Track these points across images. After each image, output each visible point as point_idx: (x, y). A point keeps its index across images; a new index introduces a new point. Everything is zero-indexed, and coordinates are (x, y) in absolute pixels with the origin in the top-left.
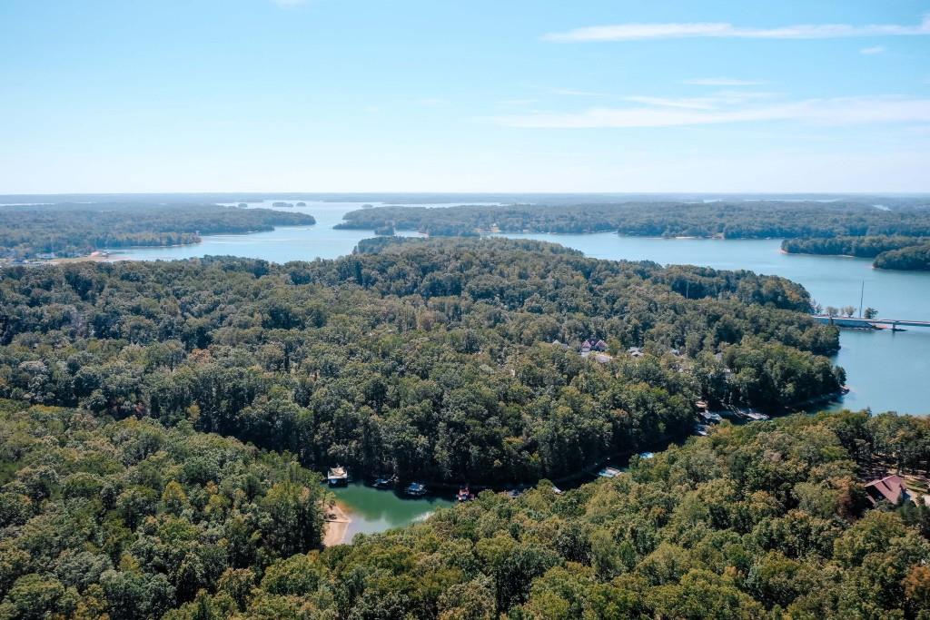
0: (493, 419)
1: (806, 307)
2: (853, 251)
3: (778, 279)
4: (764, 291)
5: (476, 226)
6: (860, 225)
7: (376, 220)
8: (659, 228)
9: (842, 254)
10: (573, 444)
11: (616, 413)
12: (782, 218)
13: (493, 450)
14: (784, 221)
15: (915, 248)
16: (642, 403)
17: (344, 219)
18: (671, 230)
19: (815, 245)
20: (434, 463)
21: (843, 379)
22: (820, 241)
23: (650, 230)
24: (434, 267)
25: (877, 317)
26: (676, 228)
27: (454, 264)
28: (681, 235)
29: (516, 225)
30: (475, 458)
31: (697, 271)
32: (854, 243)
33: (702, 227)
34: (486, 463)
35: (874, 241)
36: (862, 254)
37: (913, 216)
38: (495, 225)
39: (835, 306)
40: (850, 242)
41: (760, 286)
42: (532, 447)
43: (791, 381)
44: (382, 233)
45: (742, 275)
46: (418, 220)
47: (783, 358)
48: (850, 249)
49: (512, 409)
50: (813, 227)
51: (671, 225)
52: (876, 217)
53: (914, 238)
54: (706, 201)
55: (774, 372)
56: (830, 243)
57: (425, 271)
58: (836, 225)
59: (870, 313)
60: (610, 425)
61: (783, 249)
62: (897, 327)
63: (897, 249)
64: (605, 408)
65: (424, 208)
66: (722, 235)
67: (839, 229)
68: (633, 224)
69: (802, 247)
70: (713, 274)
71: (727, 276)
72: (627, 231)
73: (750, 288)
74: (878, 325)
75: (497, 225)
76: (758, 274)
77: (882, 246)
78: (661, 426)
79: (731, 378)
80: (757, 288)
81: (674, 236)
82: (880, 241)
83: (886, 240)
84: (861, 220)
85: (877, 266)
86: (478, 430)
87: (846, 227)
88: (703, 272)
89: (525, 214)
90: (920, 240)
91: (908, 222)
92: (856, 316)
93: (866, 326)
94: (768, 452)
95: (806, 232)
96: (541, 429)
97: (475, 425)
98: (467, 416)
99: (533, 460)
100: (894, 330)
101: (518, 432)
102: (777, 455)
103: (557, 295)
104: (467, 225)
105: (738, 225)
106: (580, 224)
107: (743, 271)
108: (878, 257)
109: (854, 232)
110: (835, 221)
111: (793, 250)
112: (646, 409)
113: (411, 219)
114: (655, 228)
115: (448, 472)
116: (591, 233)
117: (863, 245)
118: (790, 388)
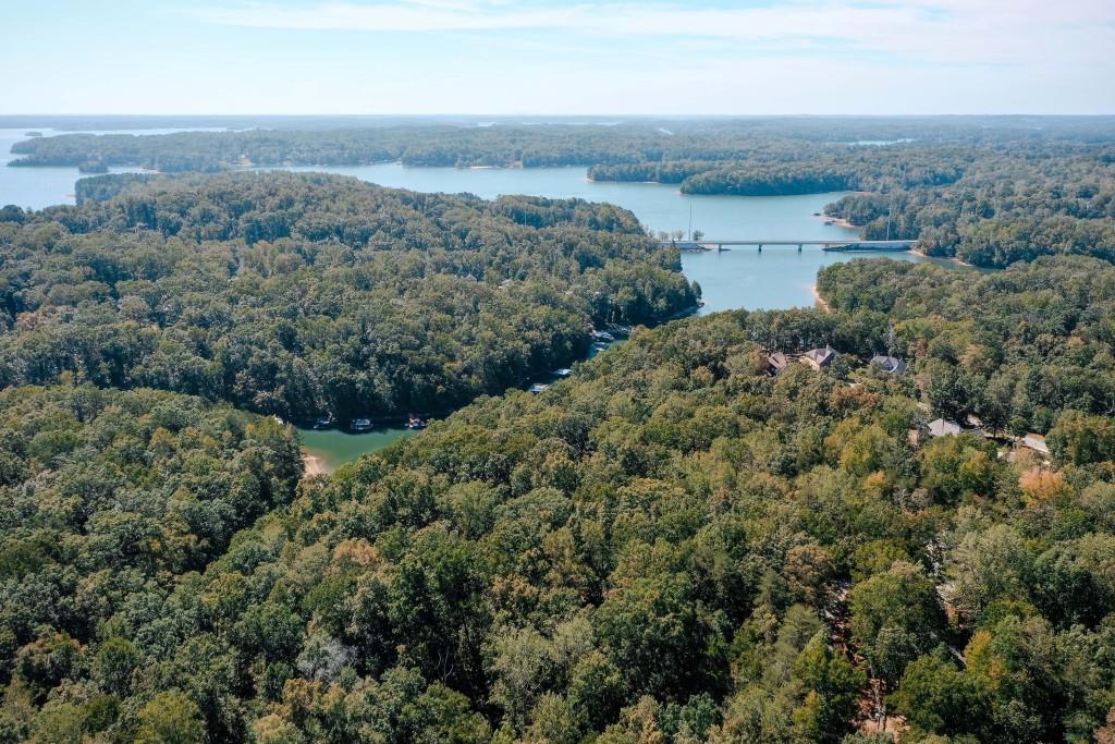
0: (427, 348)
1: (640, 231)
2: (658, 177)
3: (610, 206)
4: (599, 218)
5: (220, 159)
6: (655, 151)
7: (74, 153)
8: (449, 157)
9: (647, 180)
10: (504, 366)
11: (530, 334)
12: (579, 143)
13: (433, 377)
14: (582, 147)
15: (715, 172)
16: (549, 326)
17: (12, 152)
18: (465, 159)
19: (621, 172)
20: (377, 397)
21: (699, 292)
22: (625, 167)
23: (439, 160)
24: (249, 206)
25: (703, 239)
26: (468, 156)
27: (272, 201)
28: (475, 165)
29: (274, 156)
30: (419, 386)
31: (532, 200)
32: (658, 169)
33: (499, 155)
34: (429, 390)
35: (675, 166)
36: (667, 179)
37: (702, 140)
38: (243, 156)
39: (666, 231)
40: (653, 168)
41: (595, 213)
42: (468, 371)
43: (661, 297)
44: (91, 170)
45: (574, 203)
46: (136, 152)
47: (651, 277)
48: (654, 175)
49: (440, 337)
50: (612, 153)
51: (463, 153)
52: (668, 141)
53: (711, 162)
54: (481, 125)
55: (647, 291)
56: (636, 169)
57: (237, 211)
58: (633, 151)
59: (697, 236)
60: (528, 345)
61: (589, 177)
62: (723, 247)
63: (700, 173)
64: (520, 331)
65: (132, 136)
66: (520, 163)
67: (637, 155)
68: (419, 152)
69: (608, 174)
70: (547, 203)
71: (561, 204)
72: (413, 161)
73: (586, 216)
74: (706, 247)
75: (247, 157)
76: (589, 202)
77: (684, 171)
78: (568, 344)
79: (613, 299)
80: (593, 215)
81: (468, 166)
82: (681, 166)
83: (688, 164)
84: (656, 144)
85: (683, 191)
86: (418, 360)
87: (642, 152)
88: (536, 202)
89: (281, 142)
90: (717, 164)
91: (698, 146)
92: (685, 239)
93: (697, 248)
94: (692, 342)
95: (605, 158)
96: (474, 354)
97: (412, 355)
98: (402, 348)
99: (473, 382)
100: (720, 250)
101: (452, 358)
102: (699, 343)
103: (403, 231)
104: (207, 157)
105: (536, 152)
106: (354, 153)
107: (575, 199)
108: (684, 182)
109: (650, 157)
110: (631, 146)
111: (600, 178)
112: (554, 330)
113: (124, 151)
114: (445, 158)
115: (392, 405)
116: (369, 164)
117: (666, 170)
118: (662, 303)
